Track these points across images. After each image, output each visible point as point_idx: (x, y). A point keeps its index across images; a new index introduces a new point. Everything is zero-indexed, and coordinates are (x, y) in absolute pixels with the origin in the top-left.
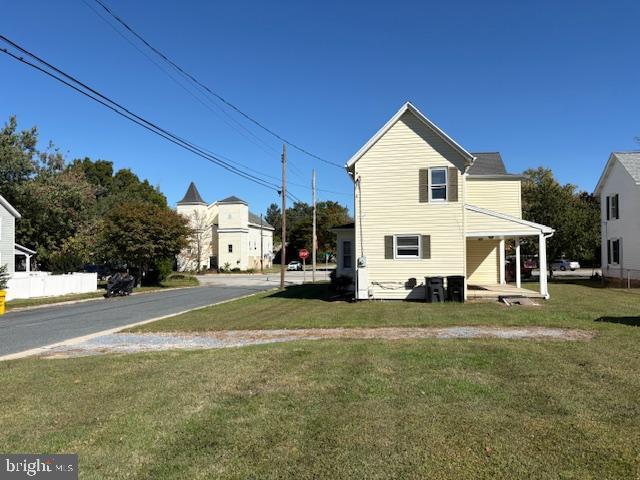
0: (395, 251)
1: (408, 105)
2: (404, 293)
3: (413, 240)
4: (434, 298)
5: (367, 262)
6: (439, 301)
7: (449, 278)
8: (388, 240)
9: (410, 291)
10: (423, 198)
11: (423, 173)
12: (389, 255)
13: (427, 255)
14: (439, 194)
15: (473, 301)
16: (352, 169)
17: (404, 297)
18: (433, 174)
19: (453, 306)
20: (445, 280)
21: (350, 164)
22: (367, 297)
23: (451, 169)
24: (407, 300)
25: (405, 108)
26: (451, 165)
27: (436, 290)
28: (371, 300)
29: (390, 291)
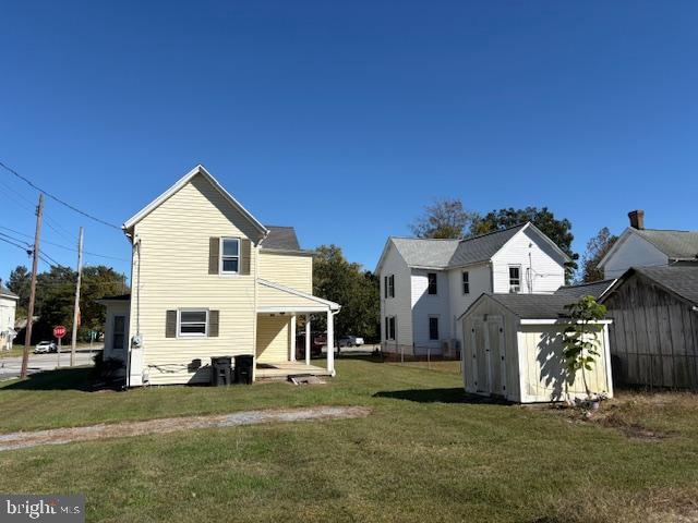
0: (178, 328)
1: (200, 169)
2: (186, 377)
3: (200, 316)
4: (220, 380)
5: (143, 342)
6: (225, 383)
7: (237, 358)
8: (171, 315)
9: (193, 374)
10: (213, 269)
11: (214, 242)
12: (170, 332)
13: (214, 332)
14: (231, 265)
15: (262, 382)
16: (131, 230)
17: (186, 382)
18: (225, 244)
19: (241, 387)
20: (233, 361)
21: (128, 225)
22: (141, 384)
23: (244, 240)
24: (189, 384)
25: (196, 171)
26: (245, 237)
27: (223, 372)
28: (146, 387)
29: (171, 374)
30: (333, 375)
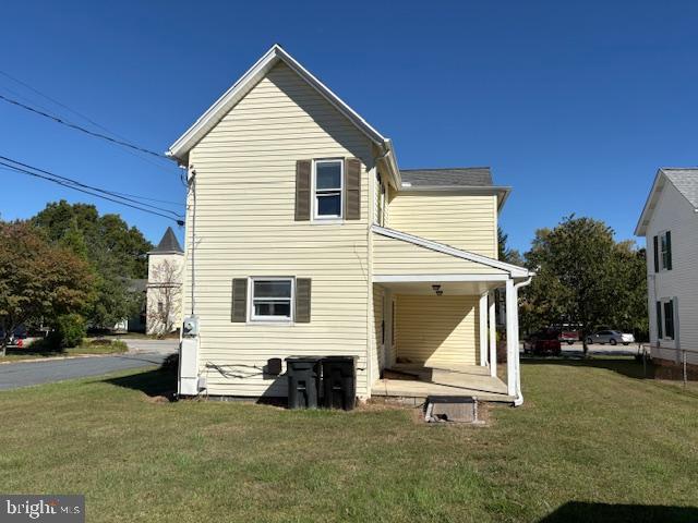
0: (250, 308)
1: (277, 51)
2: (260, 386)
3: (281, 287)
4: (298, 397)
5: (198, 327)
8: (239, 285)
9: (271, 382)
10: (302, 213)
11: (303, 167)
12: (238, 314)
13: (304, 316)
14: (329, 205)
16: (183, 159)
17: (260, 394)
18: (320, 170)
19: (337, 414)
22: (195, 392)
23: (350, 162)
25: (271, 56)
26: (349, 155)
27: (303, 383)
28: (201, 397)
29: (238, 381)
30: (519, 402)
